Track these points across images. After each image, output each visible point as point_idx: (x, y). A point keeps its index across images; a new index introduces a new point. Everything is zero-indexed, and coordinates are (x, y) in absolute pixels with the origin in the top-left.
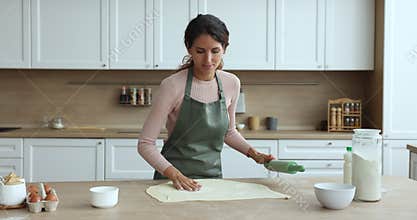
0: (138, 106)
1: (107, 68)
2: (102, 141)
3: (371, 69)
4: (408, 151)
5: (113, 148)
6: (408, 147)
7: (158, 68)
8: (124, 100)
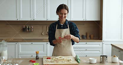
0: (29, 32)
1: (19, 20)
2: (17, 43)
3: (100, 20)
4: (111, 46)
5: (21, 45)
6: (111, 45)
7: (35, 20)
8: (24, 30)
